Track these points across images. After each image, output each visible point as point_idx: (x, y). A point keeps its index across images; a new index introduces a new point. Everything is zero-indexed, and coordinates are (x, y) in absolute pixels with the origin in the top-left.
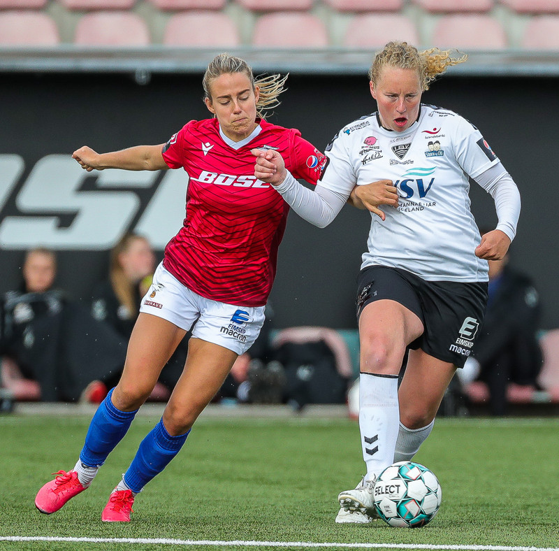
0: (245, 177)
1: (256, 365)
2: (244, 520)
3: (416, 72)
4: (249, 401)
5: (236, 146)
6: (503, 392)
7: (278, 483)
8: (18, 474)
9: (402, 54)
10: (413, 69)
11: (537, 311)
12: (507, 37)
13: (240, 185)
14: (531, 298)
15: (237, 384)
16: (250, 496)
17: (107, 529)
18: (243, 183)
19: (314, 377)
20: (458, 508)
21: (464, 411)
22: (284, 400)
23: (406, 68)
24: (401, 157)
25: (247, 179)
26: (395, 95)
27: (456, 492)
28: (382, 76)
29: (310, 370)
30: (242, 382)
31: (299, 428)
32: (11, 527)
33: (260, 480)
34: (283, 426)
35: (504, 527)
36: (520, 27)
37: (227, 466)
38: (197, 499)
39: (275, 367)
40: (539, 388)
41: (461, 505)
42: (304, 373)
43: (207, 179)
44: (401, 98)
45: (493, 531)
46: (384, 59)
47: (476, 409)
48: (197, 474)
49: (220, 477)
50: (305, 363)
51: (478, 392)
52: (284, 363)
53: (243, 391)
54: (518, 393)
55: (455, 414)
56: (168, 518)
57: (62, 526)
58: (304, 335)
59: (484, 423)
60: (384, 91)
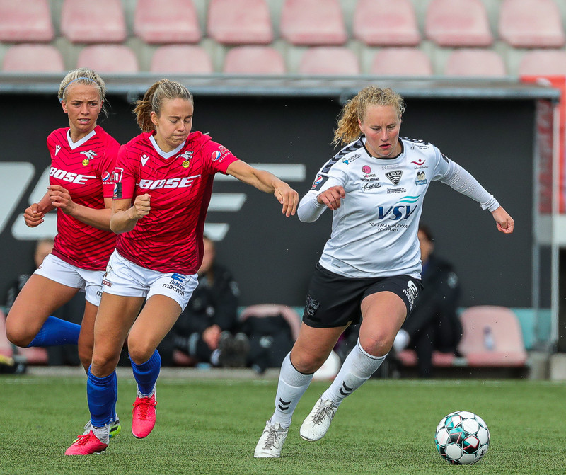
0: (172, 180)
1: (226, 335)
2: (215, 463)
3: (393, 107)
4: (219, 366)
5: (166, 156)
6: (430, 357)
7: (244, 432)
8: (29, 425)
9: (380, 94)
10: (391, 104)
11: (457, 291)
12: (433, 67)
13: (169, 187)
14: (452, 281)
15: (211, 351)
16: (221, 443)
17: (103, 470)
18: (171, 185)
19: (273, 345)
20: (391, 453)
21: (396, 373)
22: (249, 365)
23: (385, 104)
24: (396, 183)
25: (174, 181)
26: (379, 128)
27: (390, 440)
28: (367, 113)
29: (270, 340)
30: (215, 349)
31: (261, 387)
32: (24, 468)
33: (229, 430)
34: (248, 386)
35: (430, 469)
36: (443, 57)
37: (202, 418)
38: (177, 445)
39: (241, 337)
40: (459, 355)
41: (394, 451)
42: (265, 342)
43: (145, 186)
44: (384, 129)
45: (421, 472)
46: (367, 100)
47: (406, 371)
48: (177, 425)
49: (196, 428)
50: (266, 334)
51: (409, 358)
52: (248, 334)
53: (215, 356)
54: (441, 359)
55: (390, 376)
56: (153, 461)
57: (66, 468)
58: (266, 310)
59: (414, 383)
60: (370, 125)
